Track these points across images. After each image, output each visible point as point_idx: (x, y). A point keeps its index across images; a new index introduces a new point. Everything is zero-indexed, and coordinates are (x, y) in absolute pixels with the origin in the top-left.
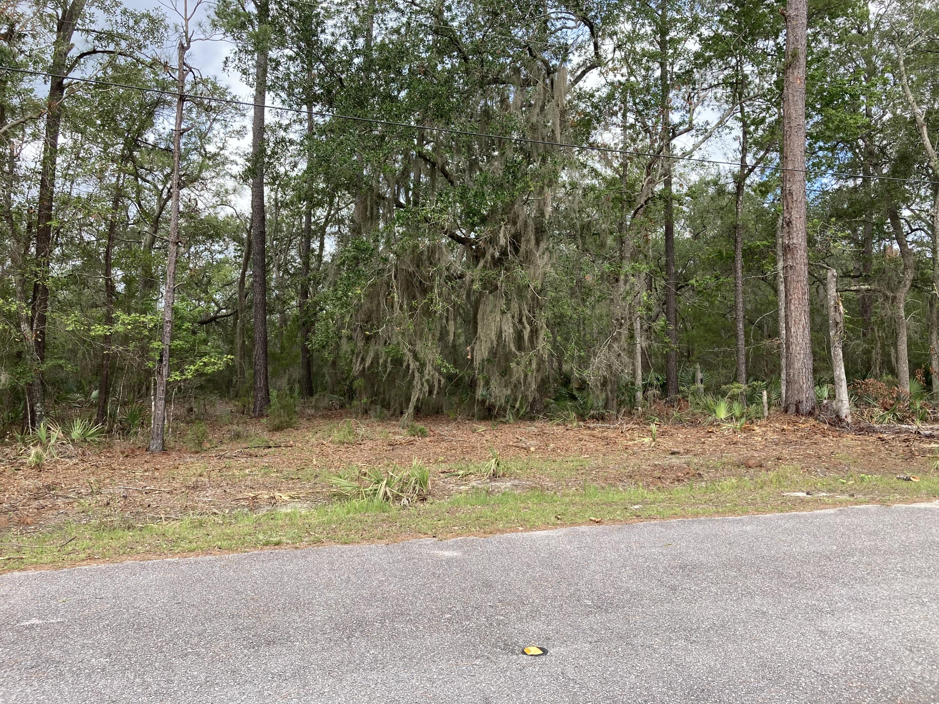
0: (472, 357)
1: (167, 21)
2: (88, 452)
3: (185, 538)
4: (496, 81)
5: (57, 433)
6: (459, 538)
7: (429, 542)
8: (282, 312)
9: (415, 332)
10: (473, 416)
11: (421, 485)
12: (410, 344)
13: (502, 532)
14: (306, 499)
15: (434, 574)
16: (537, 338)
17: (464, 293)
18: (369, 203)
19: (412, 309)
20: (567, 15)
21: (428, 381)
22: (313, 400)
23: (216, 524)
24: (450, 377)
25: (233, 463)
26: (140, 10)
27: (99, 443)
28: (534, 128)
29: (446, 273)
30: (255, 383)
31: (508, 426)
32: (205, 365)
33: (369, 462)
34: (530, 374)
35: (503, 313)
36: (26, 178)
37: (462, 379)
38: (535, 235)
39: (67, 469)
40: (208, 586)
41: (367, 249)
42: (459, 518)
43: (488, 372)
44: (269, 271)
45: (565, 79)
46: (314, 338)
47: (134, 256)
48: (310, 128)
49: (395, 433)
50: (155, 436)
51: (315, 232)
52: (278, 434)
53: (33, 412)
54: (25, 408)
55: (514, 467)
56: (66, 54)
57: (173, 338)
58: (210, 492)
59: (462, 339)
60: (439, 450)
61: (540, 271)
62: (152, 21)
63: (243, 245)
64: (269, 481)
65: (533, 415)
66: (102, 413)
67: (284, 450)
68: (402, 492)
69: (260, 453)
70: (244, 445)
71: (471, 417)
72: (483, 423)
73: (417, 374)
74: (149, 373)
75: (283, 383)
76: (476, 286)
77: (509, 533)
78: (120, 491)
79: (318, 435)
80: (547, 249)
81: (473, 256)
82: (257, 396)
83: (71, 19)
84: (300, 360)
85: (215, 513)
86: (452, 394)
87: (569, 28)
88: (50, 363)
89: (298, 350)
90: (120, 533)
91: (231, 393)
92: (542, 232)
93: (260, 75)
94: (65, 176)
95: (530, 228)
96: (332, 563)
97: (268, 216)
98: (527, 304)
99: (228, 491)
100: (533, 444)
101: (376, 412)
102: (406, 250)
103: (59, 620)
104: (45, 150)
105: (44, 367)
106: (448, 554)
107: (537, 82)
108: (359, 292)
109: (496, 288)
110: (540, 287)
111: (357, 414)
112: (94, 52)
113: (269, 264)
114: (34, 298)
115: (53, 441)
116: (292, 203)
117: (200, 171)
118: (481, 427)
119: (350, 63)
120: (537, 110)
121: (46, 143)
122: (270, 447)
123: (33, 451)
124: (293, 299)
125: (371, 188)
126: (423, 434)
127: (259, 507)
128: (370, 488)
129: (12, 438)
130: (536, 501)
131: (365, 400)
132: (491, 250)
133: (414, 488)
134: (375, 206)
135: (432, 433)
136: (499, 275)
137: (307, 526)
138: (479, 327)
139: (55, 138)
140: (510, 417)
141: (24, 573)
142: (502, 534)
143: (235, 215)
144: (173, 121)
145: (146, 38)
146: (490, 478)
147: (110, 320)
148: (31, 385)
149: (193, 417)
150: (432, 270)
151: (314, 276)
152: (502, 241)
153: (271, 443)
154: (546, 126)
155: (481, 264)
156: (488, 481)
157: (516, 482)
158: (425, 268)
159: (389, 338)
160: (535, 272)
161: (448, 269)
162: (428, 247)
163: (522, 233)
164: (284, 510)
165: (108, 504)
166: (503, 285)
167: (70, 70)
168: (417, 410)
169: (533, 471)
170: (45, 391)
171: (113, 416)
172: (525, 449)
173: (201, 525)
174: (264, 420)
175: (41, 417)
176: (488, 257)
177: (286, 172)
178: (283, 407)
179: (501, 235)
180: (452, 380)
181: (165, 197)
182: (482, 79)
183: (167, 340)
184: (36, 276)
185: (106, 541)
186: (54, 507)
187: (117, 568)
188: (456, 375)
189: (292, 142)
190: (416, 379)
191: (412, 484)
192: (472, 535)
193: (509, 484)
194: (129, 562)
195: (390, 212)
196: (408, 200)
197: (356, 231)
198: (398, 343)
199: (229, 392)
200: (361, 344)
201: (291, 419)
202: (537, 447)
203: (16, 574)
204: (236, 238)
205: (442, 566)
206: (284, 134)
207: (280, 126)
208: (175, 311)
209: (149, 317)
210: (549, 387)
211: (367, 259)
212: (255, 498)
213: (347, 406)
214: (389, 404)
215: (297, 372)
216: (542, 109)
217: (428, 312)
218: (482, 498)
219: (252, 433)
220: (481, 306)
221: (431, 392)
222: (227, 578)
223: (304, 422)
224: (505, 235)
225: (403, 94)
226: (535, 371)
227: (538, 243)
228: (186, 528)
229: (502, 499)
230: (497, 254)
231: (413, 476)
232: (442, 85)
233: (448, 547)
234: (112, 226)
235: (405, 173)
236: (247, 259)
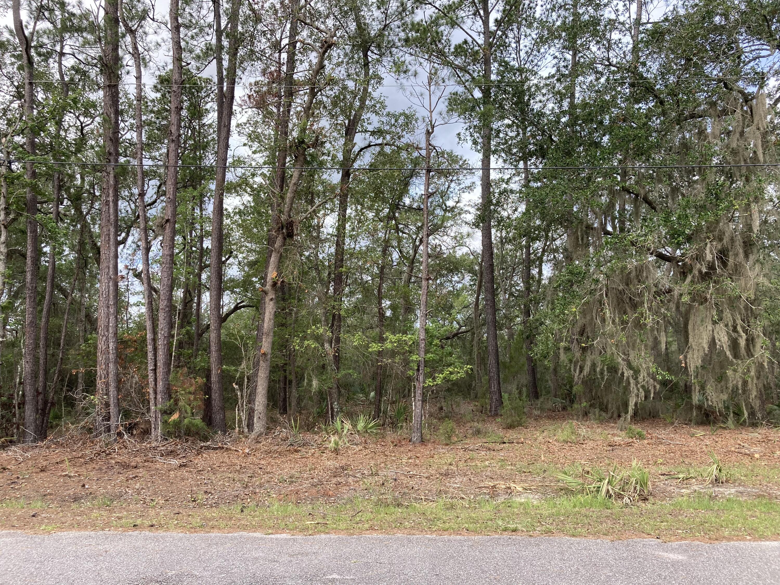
0: (686, 363)
1: (417, 115)
2: (369, 441)
3: (439, 519)
4: (692, 116)
5: (348, 425)
6: (683, 542)
7: (653, 543)
8: (510, 328)
9: (628, 343)
10: (690, 421)
11: (641, 486)
12: (624, 354)
13: (729, 539)
14: (537, 491)
15: (659, 575)
16: (754, 346)
17: (673, 306)
18: (579, 234)
19: (623, 322)
20: (760, 47)
21: (643, 387)
22: (539, 402)
23: (464, 507)
24: (664, 383)
25: (475, 454)
26: (399, 110)
27: (377, 434)
28: (734, 152)
29: (654, 289)
30: (490, 387)
31: (728, 431)
32: (451, 373)
33: (591, 460)
34: (750, 380)
35: (714, 323)
36: (326, 240)
37: (676, 384)
38: (744, 248)
39: (355, 454)
40: (459, 563)
41: (580, 273)
42: (682, 521)
43: (703, 377)
44: (498, 294)
45: (764, 105)
46: (536, 349)
47: (398, 290)
48: (526, 178)
49: (614, 435)
50: (415, 430)
51: (534, 261)
52: (511, 431)
53: (332, 408)
54: (327, 405)
55: (737, 473)
56: (351, 151)
57: (427, 352)
58: (458, 479)
59: (674, 347)
60: (657, 453)
61: (751, 283)
62: (407, 117)
63: (476, 275)
64: (505, 473)
65: (755, 422)
66: (378, 410)
67: (517, 446)
68: (624, 491)
69: (497, 448)
70: (484, 440)
71: (688, 422)
72: (701, 428)
73: (632, 381)
74: (410, 379)
75: (513, 388)
76: (686, 299)
77: (736, 541)
78: (391, 474)
79: (545, 434)
80: (758, 261)
81: (681, 273)
82: (492, 398)
83: (354, 125)
84: (526, 368)
85: (463, 498)
86: (668, 398)
87: (764, 57)
88: (343, 372)
89: (523, 360)
90: (392, 509)
91: (472, 394)
92: (750, 245)
93: (486, 143)
94: (351, 236)
95: (737, 243)
96: (562, 553)
97: (495, 251)
98: (740, 314)
99: (472, 479)
100: (757, 451)
101: (595, 415)
102: (615, 271)
103: (351, 577)
104: (339, 220)
105: (339, 376)
106: (673, 556)
107: (735, 111)
108: (574, 310)
109: (706, 300)
110: (753, 297)
111: (578, 416)
112: (369, 146)
113: (497, 289)
114: (333, 325)
115: (345, 432)
116: (514, 238)
117: (443, 222)
118: (700, 432)
119: (558, 122)
120: (737, 135)
121: (339, 215)
122: (504, 443)
123: (333, 439)
124: (517, 316)
125: (581, 221)
126: (641, 437)
127: (498, 495)
128: (593, 485)
129: (319, 428)
130: (764, 510)
131: (584, 404)
132: (698, 266)
133: (635, 488)
134: (585, 236)
135: (649, 436)
136: (708, 288)
137: (539, 516)
138: (690, 337)
139: (345, 210)
140: (730, 422)
141: (328, 536)
142: (728, 541)
143: (469, 252)
144: (422, 187)
145: (403, 131)
146: (712, 483)
147: (382, 340)
148: (331, 388)
149: (443, 414)
150: (641, 287)
151: (534, 297)
152: (709, 257)
153: (505, 440)
154: (747, 149)
155: (689, 278)
156: (711, 486)
157: (741, 489)
158: (634, 286)
159: (604, 349)
160: (746, 284)
161: (656, 286)
162: (636, 268)
163: (730, 248)
164: (518, 500)
165: (383, 484)
166: (713, 297)
167: (354, 161)
168: (635, 414)
169: (759, 478)
170: (340, 392)
171: (385, 412)
172: (749, 455)
173: (452, 507)
174: (499, 420)
175: (337, 412)
176: (696, 272)
177: (509, 215)
178: (514, 408)
179: (708, 251)
180: (667, 386)
181: (418, 243)
182: (679, 117)
183: (422, 353)
184: (334, 308)
185: (382, 515)
186: (347, 484)
187: (391, 539)
188: (671, 381)
189: (512, 191)
190: (632, 385)
191: (633, 484)
192: (697, 540)
193: (733, 491)
194: (399, 535)
195: (598, 239)
196: (614, 227)
197: (569, 258)
198: (612, 353)
199: (470, 394)
200: (578, 354)
201: (521, 419)
202: (762, 454)
203: (323, 536)
204: (471, 271)
205: (668, 568)
206: (506, 186)
207: (503, 181)
208: (427, 331)
209: (409, 336)
210: (771, 393)
211: (580, 281)
212: (494, 487)
213: (569, 408)
214: (606, 408)
215: (524, 378)
216: (742, 134)
217: (639, 325)
218: (705, 502)
219: (490, 430)
220: (692, 317)
221: (646, 397)
222: (474, 558)
223: (531, 421)
224: (711, 251)
225: (606, 139)
226: (755, 378)
227: (747, 256)
228: (441, 510)
229: (726, 505)
230: (704, 270)
231: (634, 476)
232: (641, 128)
233: (672, 549)
234: (382, 269)
235: (611, 205)
236: (480, 287)
